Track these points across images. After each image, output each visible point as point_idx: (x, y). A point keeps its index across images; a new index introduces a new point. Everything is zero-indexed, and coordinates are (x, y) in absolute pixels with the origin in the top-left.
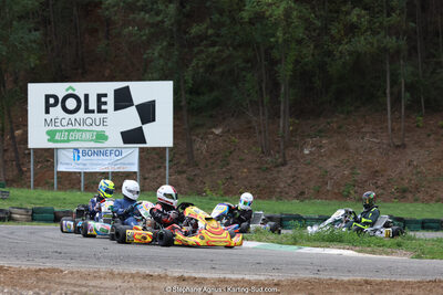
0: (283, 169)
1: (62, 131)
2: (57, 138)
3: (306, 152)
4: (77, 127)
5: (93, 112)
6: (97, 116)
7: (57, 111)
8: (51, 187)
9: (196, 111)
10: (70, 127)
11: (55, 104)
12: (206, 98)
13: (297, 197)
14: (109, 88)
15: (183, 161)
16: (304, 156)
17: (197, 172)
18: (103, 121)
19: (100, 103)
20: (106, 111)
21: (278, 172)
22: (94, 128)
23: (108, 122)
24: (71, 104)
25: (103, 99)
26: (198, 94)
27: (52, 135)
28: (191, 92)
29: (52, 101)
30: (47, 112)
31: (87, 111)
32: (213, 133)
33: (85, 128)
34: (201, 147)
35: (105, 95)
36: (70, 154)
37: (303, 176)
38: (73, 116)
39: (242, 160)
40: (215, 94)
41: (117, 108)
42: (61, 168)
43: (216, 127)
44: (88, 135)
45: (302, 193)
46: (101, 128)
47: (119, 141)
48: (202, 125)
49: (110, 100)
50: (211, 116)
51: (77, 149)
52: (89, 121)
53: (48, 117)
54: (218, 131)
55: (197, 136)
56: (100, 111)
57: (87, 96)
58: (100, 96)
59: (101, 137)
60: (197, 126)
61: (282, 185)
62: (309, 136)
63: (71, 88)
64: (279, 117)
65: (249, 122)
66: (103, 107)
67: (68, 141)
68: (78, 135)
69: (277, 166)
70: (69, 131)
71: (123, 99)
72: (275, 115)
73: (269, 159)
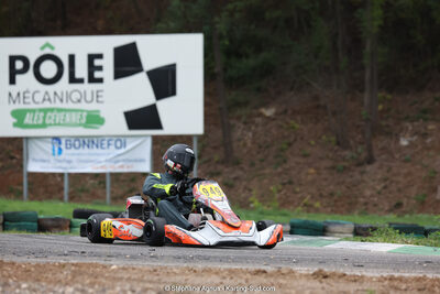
0: (368, 168)
1: (33, 111)
2: (27, 120)
3: (404, 142)
4: (58, 105)
5: (81, 81)
6: (87, 87)
7: (27, 81)
8: (19, 195)
9: (234, 82)
10: (47, 105)
11: (25, 70)
12: (251, 62)
13: (390, 211)
14: (106, 45)
15: (216, 158)
16: (400, 149)
17: (240, 173)
18: (97, 96)
19: (92, 68)
20: (100, 80)
21: (362, 173)
22: (83, 106)
23: (105, 97)
24: (48, 69)
25: (97, 62)
26: (239, 56)
27: (19, 116)
28: (228, 53)
29: (19, 65)
30: (12, 81)
31: (73, 80)
32: (261, 115)
33: (70, 105)
34: (244, 136)
35: (100, 56)
36: (48, 146)
37: (400, 179)
38: (51, 89)
39: (305, 156)
40: (264, 55)
41: (118, 74)
42: (33, 167)
43: (266, 105)
44: (75, 118)
45: (399, 205)
46: (93, 106)
47: (121, 126)
48: (246, 104)
49: (108, 63)
50: (259, 90)
51: (57, 139)
52: (75, 96)
53: (14, 89)
54: (269, 112)
55: (239, 118)
56: (92, 80)
57: (72, 58)
58: (91, 58)
59: (94, 119)
60: (238, 104)
61: (368, 193)
62: (407, 118)
63: (47, 45)
64: (362, 91)
65: (316, 98)
66: (97, 74)
67: (44, 126)
68: (59, 117)
69: (359, 164)
70: (46, 111)
71: (127, 62)
72: (357, 87)
73: (348, 154)
